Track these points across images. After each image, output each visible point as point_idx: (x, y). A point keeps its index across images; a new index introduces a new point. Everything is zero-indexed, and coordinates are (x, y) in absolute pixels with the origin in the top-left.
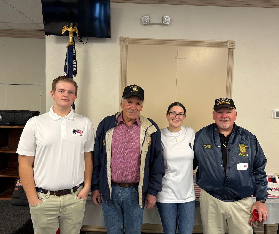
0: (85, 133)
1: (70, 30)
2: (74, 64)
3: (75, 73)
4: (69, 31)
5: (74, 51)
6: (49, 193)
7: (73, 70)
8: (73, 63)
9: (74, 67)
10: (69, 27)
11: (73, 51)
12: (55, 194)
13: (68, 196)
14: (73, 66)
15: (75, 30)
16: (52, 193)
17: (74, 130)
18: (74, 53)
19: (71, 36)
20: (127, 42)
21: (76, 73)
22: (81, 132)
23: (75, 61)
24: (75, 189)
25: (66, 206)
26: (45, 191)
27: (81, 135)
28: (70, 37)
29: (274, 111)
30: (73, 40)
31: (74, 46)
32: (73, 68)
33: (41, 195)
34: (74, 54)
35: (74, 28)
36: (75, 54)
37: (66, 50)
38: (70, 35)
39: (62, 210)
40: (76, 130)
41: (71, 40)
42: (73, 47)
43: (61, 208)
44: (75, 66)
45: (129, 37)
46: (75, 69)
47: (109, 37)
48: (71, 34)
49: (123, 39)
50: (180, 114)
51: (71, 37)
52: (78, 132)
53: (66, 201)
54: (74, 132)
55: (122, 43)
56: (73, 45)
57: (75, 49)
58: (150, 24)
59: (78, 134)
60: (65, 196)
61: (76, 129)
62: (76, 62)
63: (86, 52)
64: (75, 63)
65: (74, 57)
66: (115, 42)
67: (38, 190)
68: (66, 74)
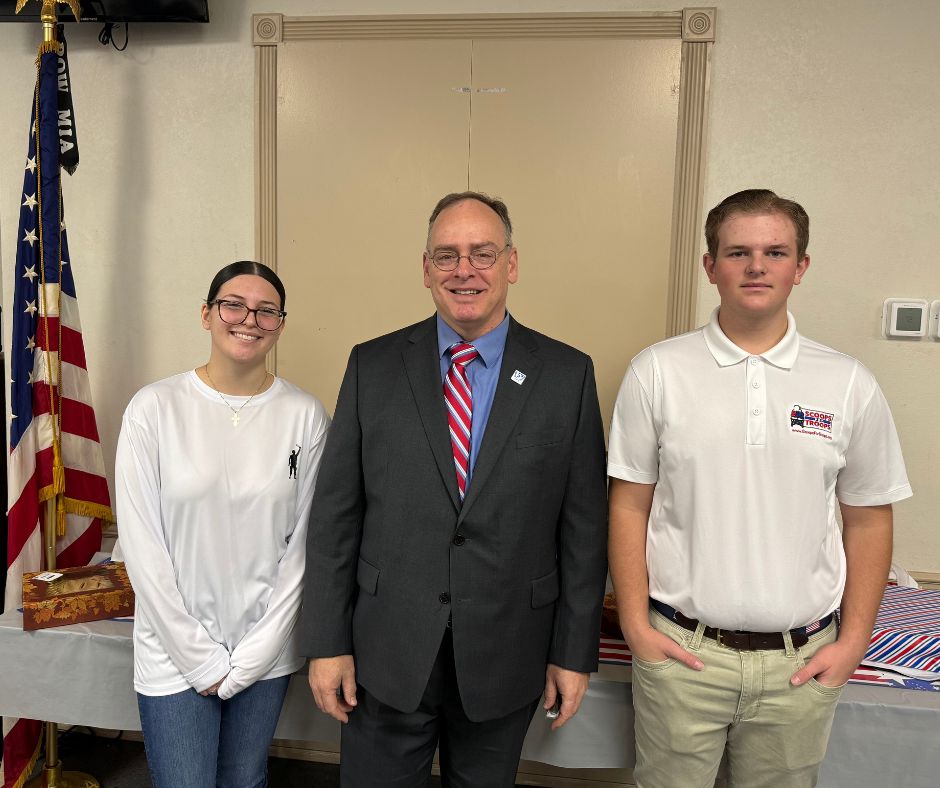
2: (66, 128)
3: (71, 160)
5: (65, 76)
6: (700, 632)
7: (63, 151)
8: (60, 123)
9: (66, 138)
11: (60, 77)
12: (722, 641)
13: (771, 656)
14: (62, 133)
16: (711, 633)
17: (797, 409)
18: (65, 83)
19: (48, 20)
20: (278, 34)
21: (76, 160)
23: (68, 113)
24: (800, 637)
25: (764, 693)
27: (825, 433)
28: (46, 25)
29: (890, 307)
30: (59, 34)
31: (65, 57)
32: (61, 141)
34: (65, 87)
36: (67, 90)
38: (46, 17)
39: (747, 704)
40: (804, 411)
41: (48, 36)
42: (61, 61)
44: (69, 132)
46: (71, 146)
48: (48, 13)
49: (264, 25)
50: (263, 309)
51: (50, 25)
52: (813, 418)
53: (764, 675)
55: (258, 40)
56: (61, 54)
57: (67, 71)
59: (812, 430)
60: (759, 652)
61: (807, 407)
62: (72, 118)
64: (69, 123)
65: (64, 101)
66: (231, 34)
68: (32, 165)
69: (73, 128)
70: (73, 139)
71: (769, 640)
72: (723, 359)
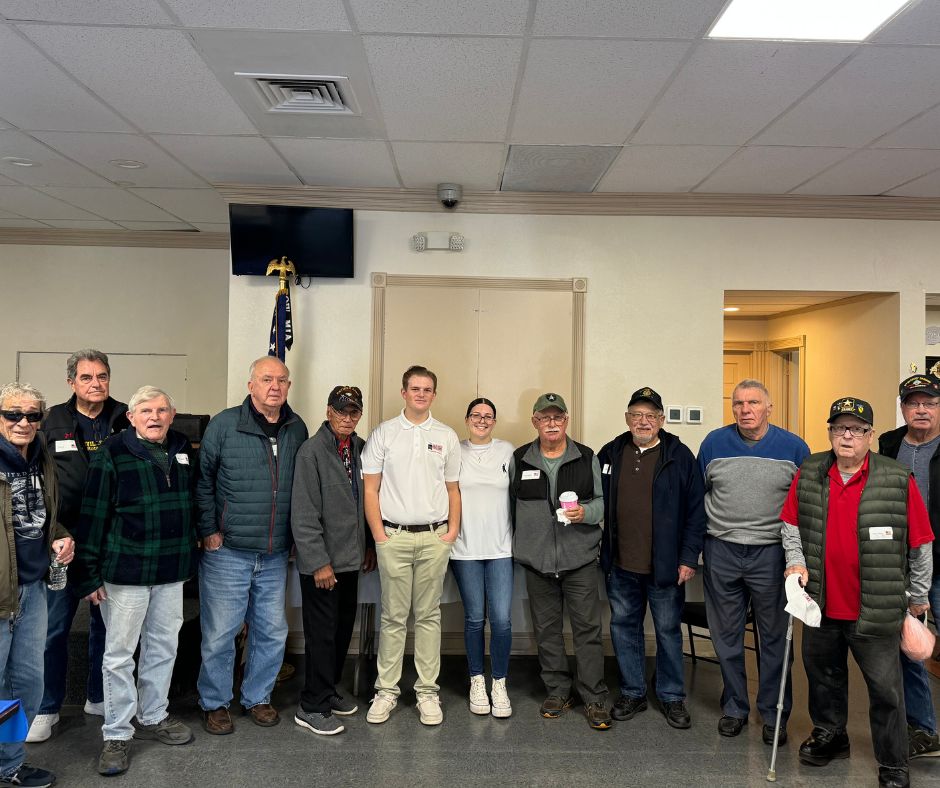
0: (444, 449)
1: (282, 268)
2: (288, 328)
3: (289, 343)
4: (279, 271)
5: (289, 304)
6: (400, 528)
7: (287, 339)
8: (286, 326)
9: (288, 333)
10: (279, 263)
11: (287, 305)
13: (425, 534)
14: (287, 331)
15: (290, 268)
16: (404, 528)
17: (430, 443)
18: (289, 308)
19: (283, 279)
20: (384, 283)
21: (291, 344)
22: (440, 448)
23: (289, 321)
24: (436, 526)
25: (423, 547)
26: (395, 526)
27: (439, 452)
28: (282, 281)
30: (287, 286)
31: (289, 296)
32: (287, 335)
33: (389, 530)
35: (287, 264)
36: (289, 311)
37: (273, 304)
38: (282, 277)
40: (433, 444)
41: (282, 286)
42: (287, 297)
43: (417, 550)
44: (290, 331)
45: (390, 273)
46: (290, 337)
47: (351, 275)
48: (284, 276)
49: (377, 278)
50: (487, 416)
51: (284, 281)
52: (436, 447)
53: (423, 540)
54: (430, 447)
55: (375, 285)
56: (287, 294)
58: (427, 249)
59: (435, 451)
60: (421, 532)
62: (291, 324)
63: (307, 301)
64: (290, 326)
65: (288, 316)
66: (362, 282)
67: (385, 523)
68: (273, 347)
69: (291, 328)
70: (291, 334)
71: (424, 528)
72: (405, 427)
